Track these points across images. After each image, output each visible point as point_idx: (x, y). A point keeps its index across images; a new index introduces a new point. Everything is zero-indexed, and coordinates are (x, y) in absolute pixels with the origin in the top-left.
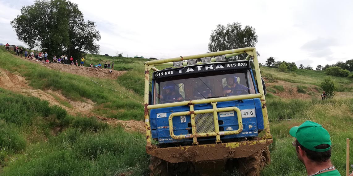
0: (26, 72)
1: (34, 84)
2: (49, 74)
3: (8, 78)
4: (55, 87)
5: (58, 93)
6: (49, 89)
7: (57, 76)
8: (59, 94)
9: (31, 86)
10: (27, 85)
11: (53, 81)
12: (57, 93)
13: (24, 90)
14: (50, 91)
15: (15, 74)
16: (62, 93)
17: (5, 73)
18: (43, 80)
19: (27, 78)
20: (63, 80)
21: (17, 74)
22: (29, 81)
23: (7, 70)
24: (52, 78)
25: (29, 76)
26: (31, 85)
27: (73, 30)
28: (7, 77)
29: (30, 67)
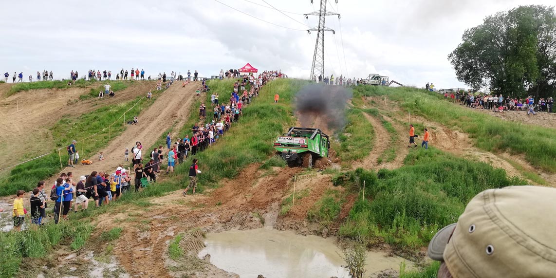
0: (469, 126)
1: (481, 143)
2: (503, 129)
3: (446, 135)
4: (514, 148)
5: (520, 159)
6: (504, 151)
7: (517, 131)
8: (520, 161)
9: (477, 147)
10: (471, 145)
11: (511, 139)
12: (517, 159)
13: (467, 153)
14: (506, 155)
15: (455, 130)
16: (526, 159)
17: (441, 128)
18: (494, 138)
19: (471, 135)
20: (528, 137)
21: (457, 129)
22: (474, 139)
23: (443, 124)
24: (508, 135)
25: (475, 132)
26: (477, 145)
27: (545, 53)
28: (444, 135)
29: (475, 119)
